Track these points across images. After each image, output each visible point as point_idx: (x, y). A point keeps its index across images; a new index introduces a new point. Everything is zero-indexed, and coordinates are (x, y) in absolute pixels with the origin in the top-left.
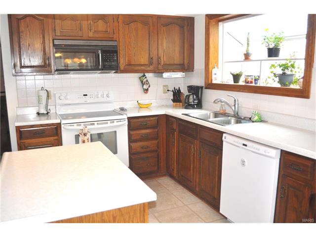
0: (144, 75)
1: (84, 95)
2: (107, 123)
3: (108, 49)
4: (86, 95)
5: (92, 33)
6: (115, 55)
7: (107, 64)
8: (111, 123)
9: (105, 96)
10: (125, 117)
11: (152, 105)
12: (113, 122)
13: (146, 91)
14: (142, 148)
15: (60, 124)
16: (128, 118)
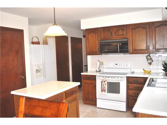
0: (149, 55)
1: (116, 64)
2: (115, 78)
3: (123, 43)
4: (117, 64)
5: (116, 36)
6: (126, 45)
7: (122, 50)
8: (117, 78)
9: (125, 65)
10: (125, 76)
11: (151, 72)
12: (118, 78)
13: (150, 64)
14: (135, 94)
15: (96, 76)
16: (127, 77)
